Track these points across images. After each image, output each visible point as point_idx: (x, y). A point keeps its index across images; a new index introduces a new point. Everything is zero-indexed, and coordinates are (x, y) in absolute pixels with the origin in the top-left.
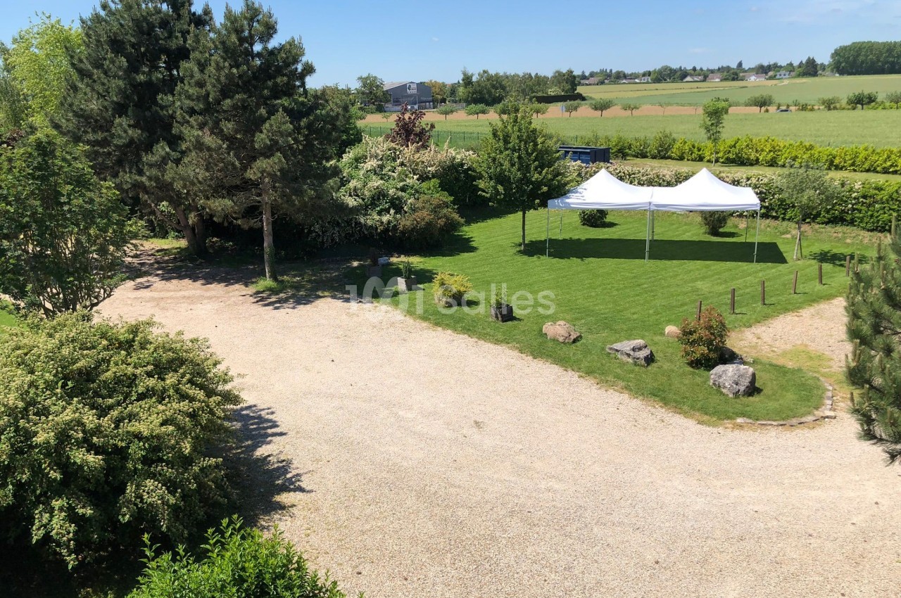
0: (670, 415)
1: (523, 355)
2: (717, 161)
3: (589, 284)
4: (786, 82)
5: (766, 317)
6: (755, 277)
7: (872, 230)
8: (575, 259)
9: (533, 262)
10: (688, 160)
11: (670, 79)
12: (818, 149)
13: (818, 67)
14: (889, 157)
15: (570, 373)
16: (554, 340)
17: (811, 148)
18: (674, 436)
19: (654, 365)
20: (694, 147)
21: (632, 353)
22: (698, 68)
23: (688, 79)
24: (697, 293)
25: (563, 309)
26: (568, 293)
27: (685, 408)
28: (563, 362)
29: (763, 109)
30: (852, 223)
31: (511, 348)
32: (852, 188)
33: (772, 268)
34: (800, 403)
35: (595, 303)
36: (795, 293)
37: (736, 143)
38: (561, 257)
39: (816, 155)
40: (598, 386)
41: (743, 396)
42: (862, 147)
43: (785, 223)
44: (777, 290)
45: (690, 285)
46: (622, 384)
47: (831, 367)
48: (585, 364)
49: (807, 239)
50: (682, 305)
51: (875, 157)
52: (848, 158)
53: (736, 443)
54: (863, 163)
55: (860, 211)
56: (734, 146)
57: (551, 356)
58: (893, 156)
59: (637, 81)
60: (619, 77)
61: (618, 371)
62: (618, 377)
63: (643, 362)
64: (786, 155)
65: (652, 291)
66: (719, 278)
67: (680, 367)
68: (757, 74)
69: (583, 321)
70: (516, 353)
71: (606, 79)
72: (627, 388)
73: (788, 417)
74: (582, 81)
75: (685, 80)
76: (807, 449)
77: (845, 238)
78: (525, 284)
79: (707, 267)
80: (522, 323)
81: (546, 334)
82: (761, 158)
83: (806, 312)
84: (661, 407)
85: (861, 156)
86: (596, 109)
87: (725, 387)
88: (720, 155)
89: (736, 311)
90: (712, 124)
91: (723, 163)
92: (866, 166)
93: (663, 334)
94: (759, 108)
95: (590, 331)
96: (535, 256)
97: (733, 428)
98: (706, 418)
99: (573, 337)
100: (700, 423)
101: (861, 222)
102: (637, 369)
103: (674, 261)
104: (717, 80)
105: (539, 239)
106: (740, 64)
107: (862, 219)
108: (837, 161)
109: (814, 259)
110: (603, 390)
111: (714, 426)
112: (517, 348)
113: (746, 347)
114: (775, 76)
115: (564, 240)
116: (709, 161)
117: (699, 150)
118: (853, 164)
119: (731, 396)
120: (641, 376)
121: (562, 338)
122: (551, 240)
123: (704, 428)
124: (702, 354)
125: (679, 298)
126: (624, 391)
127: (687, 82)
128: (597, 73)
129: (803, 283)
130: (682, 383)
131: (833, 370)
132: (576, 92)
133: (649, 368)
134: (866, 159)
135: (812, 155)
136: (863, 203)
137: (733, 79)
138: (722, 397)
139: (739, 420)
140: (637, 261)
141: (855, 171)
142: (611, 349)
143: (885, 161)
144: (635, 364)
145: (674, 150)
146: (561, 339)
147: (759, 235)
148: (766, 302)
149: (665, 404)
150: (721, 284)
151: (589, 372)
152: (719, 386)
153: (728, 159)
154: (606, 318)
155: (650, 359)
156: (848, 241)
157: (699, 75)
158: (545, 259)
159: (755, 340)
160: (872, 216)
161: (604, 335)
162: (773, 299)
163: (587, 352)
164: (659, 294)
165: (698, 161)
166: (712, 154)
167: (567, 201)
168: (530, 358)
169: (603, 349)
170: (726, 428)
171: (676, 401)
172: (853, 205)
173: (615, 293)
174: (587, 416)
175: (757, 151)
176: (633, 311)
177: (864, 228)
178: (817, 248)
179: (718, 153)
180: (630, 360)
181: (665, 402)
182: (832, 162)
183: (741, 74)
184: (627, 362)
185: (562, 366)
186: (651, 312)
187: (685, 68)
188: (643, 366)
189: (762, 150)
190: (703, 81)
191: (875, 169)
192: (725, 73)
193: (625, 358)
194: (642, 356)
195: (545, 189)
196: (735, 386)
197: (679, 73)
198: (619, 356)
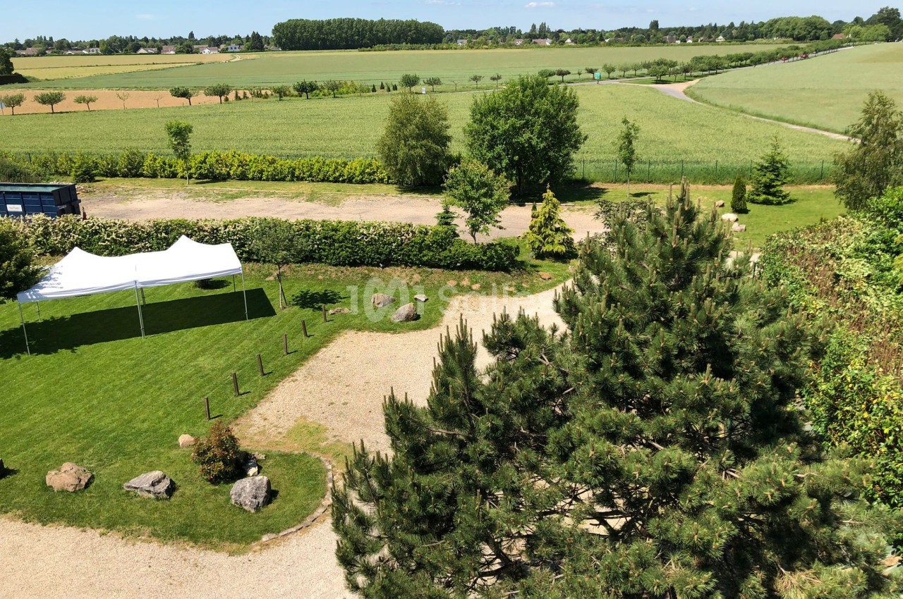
0: (202, 554)
1: (29, 525)
2: (190, 177)
3: (87, 387)
4: (238, 57)
5: (269, 389)
6: (251, 339)
7: (336, 265)
8: (64, 350)
9: (13, 366)
10: (162, 177)
11: (122, 50)
12: (280, 162)
13: (263, 40)
14: (336, 168)
15: (90, 532)
16: (63, 491)
17: (273, 162)
18: (210, 581)
19: (177, 493)
20: (164, 163)
21: (152, 489)
22: (150, 38)
23: (142, 51)
24: (200, 374)
25: (64, 436)
26: (66, 409)
27: (215, 540)
28: (77, 519)
29: (223, 98)
30: (320, 260)
31: (12, 519)
32: (314, 231)
33: (264, 323)
34: (310, 496)
35: (100, 416)
36: (288, 353)
37: (205, 159)
38: (47, 351)
39: (279, 168)
40: (124, 540)
41: (263, 506)
42: (314, 160)
43: (266, 265)
44: (272, 352)
45: (192, 364)
46: (148, 530)
47: (327, 439)
48: (104, 516)
49: (287, 280)
50: (191, 394)
51: (326, 168)
52: (305, 170)
53: (265, 568)
54: (318, 174)
55: (324, 250)
56: (204, 162)
57: (63, 516)
58: (339, 167)
59: (84, 52)
60: (62, 47)
61: (142, 513)
62: (142, 522)
63: (165, 495)
64: (253, 169)
65: (156, 383)
66: (219, 349)
67: (202, 488)
68: (210, 46)
69: (91, 450)
70: (19, 524)
71: (47, 49)
72: (154, 534)
73: (304, 518)
74: (18, 52)
75: (139, 52)
76: (323, 549)
77: (317, 275)
78: (9, 406)
79: (205, 334)
80: (19, 476)
81: (51, 487)
82: (232, 172)
83: (300, 374)
84: (192, 547)
85: (316, 167)
86: (44, 102)
87: (246, 505)
88: (193, 170)
89: (241, 391)
90: (179, 143)
91: (196, 178)
92: (321, 176)
93: (177, 446)
94: (218, 97)
95: (101, 462)
96: (14, 357)
97: (261, 550)
98: (235, 546)
99: (83, 483)
100: (231, 554)
101: (327, 259)
102: (160, 504)
103: (172, 333)
104: (172, 52)
105: (13, 326)
106: (192, 35)
107: (327, 256)
108: (297, 173)
109: (297, 304)
110: (130, 543)
111: (244, 553)
112: (20, 516)
113: (255, 434)
114: (227, 49)
115: (46, 322)
116: (182, 177)
117: (171, 167)
118: (310, 176)
119: (253, 511)
120: (166, 514)
121: (72, 487)
122: (28, 325)
123: (236, 559)
124: (220, 471)
125: (185, 386)
126: (154, 539)
127: (141, 54)
128: (34, 41)
129: (292, 339)
130: (206, 509)
131: (329, 442)
132: (13, 73)
133: (172, 499)
134: (320, 170)
135: (275, 168)
136: (325, 243)
137: (188, 52)
138: (246, 514)
139: (265, 538)
140: (134, 340)
141: (313, 181)
142: (129, 487)
143: (334, 173)
144: (157, 499)
145: (145, 168)
146: (71, 489)
147: (245, 280)
148: (265, 372)
149: (196, 542)
150: (221, 356)
151: (111, 525)
152: (241, 505)
153: (201, 174)
154: (115, 438)
155: (171, 490)
156: (320, 277)
157: (153, 47)
158: (28, 359)
159: (263, 423)
160: (334, 253)
161: (117, 465)
162: (270, 366)
163: (104, 496)
164: (165, 386)
165: (172, 177)
166: (184, 170)
167: (41, 291)
168: (39, 526)
169: (120, 487)
170: (255, 552)
171: (205, 536)
172: (318, 245)
173: (119, 394)
174: (119, 591)
175: (227, 166)
176: (142, 417)
177: (330, 264)
178: (296, 291)
179: (190, 169)
180: (152, 496)
181: (195, 539)
182: (293, 174)
183: (195, 47)
184: (149, 498)
185: (79, 526)
186: (160, 413)
187: (135, 37)
188: (166, 499)
189: (232, 165)
190: (158, 54)
191: (328, 179)
192: (179, 46)
193: (146, 495)
194: (163, 490)
195: (10, 284)
196: (254, 500)
197: (130, 45)
198: (139, 493)
